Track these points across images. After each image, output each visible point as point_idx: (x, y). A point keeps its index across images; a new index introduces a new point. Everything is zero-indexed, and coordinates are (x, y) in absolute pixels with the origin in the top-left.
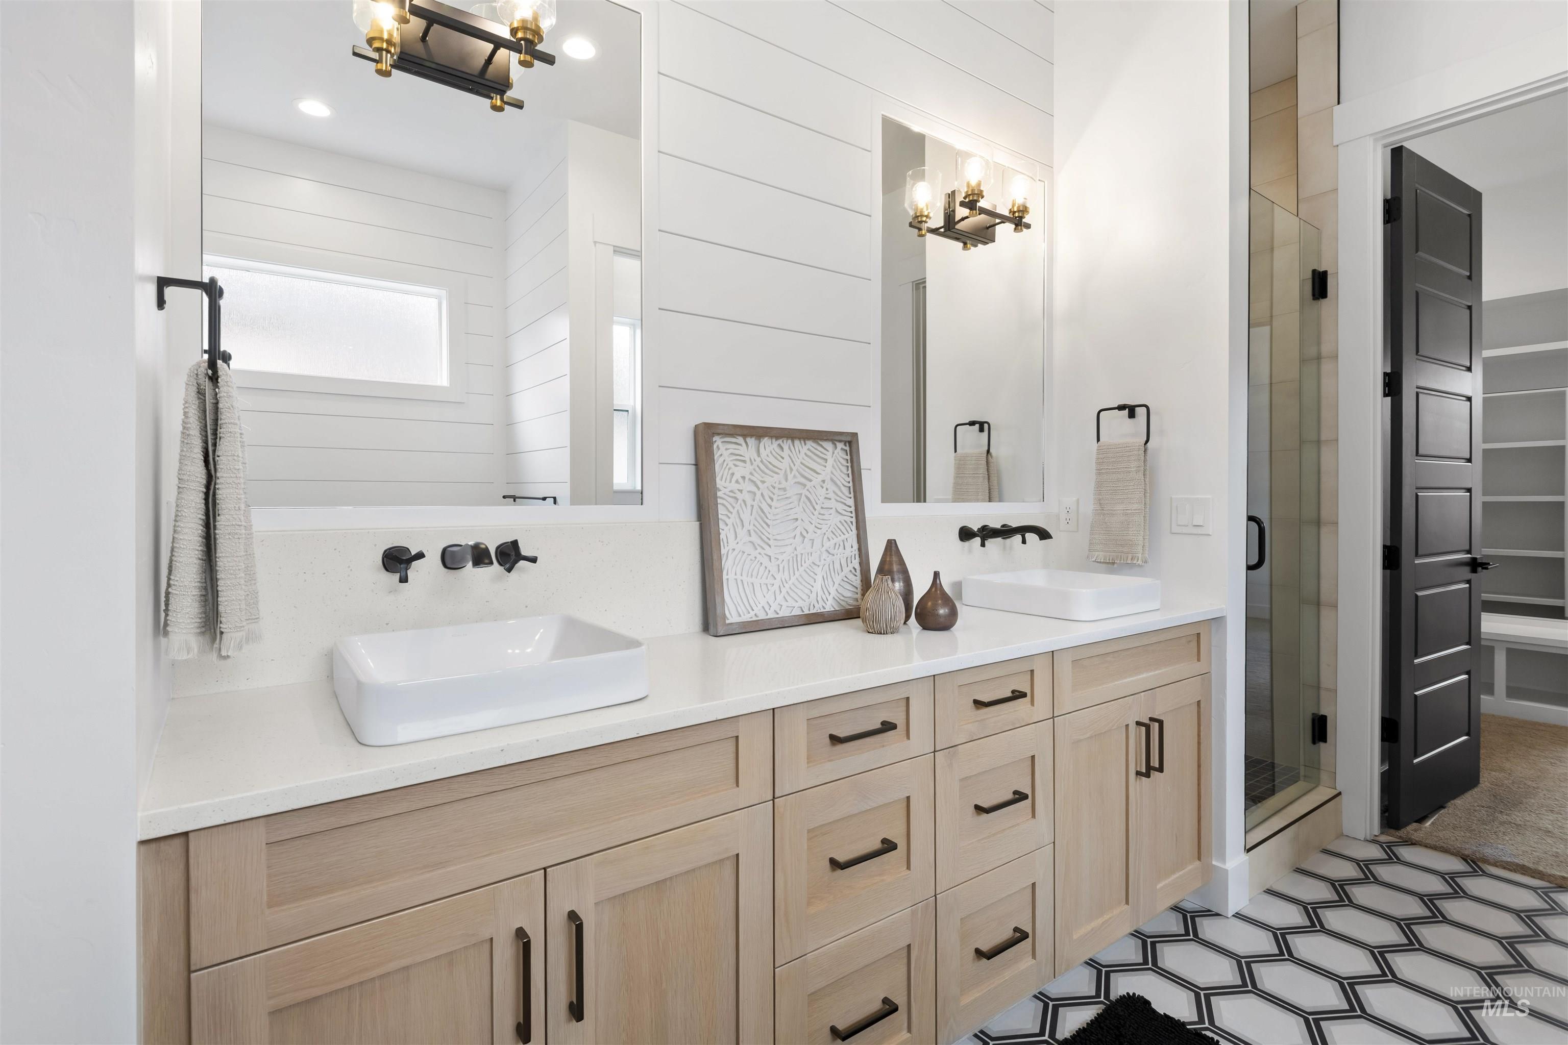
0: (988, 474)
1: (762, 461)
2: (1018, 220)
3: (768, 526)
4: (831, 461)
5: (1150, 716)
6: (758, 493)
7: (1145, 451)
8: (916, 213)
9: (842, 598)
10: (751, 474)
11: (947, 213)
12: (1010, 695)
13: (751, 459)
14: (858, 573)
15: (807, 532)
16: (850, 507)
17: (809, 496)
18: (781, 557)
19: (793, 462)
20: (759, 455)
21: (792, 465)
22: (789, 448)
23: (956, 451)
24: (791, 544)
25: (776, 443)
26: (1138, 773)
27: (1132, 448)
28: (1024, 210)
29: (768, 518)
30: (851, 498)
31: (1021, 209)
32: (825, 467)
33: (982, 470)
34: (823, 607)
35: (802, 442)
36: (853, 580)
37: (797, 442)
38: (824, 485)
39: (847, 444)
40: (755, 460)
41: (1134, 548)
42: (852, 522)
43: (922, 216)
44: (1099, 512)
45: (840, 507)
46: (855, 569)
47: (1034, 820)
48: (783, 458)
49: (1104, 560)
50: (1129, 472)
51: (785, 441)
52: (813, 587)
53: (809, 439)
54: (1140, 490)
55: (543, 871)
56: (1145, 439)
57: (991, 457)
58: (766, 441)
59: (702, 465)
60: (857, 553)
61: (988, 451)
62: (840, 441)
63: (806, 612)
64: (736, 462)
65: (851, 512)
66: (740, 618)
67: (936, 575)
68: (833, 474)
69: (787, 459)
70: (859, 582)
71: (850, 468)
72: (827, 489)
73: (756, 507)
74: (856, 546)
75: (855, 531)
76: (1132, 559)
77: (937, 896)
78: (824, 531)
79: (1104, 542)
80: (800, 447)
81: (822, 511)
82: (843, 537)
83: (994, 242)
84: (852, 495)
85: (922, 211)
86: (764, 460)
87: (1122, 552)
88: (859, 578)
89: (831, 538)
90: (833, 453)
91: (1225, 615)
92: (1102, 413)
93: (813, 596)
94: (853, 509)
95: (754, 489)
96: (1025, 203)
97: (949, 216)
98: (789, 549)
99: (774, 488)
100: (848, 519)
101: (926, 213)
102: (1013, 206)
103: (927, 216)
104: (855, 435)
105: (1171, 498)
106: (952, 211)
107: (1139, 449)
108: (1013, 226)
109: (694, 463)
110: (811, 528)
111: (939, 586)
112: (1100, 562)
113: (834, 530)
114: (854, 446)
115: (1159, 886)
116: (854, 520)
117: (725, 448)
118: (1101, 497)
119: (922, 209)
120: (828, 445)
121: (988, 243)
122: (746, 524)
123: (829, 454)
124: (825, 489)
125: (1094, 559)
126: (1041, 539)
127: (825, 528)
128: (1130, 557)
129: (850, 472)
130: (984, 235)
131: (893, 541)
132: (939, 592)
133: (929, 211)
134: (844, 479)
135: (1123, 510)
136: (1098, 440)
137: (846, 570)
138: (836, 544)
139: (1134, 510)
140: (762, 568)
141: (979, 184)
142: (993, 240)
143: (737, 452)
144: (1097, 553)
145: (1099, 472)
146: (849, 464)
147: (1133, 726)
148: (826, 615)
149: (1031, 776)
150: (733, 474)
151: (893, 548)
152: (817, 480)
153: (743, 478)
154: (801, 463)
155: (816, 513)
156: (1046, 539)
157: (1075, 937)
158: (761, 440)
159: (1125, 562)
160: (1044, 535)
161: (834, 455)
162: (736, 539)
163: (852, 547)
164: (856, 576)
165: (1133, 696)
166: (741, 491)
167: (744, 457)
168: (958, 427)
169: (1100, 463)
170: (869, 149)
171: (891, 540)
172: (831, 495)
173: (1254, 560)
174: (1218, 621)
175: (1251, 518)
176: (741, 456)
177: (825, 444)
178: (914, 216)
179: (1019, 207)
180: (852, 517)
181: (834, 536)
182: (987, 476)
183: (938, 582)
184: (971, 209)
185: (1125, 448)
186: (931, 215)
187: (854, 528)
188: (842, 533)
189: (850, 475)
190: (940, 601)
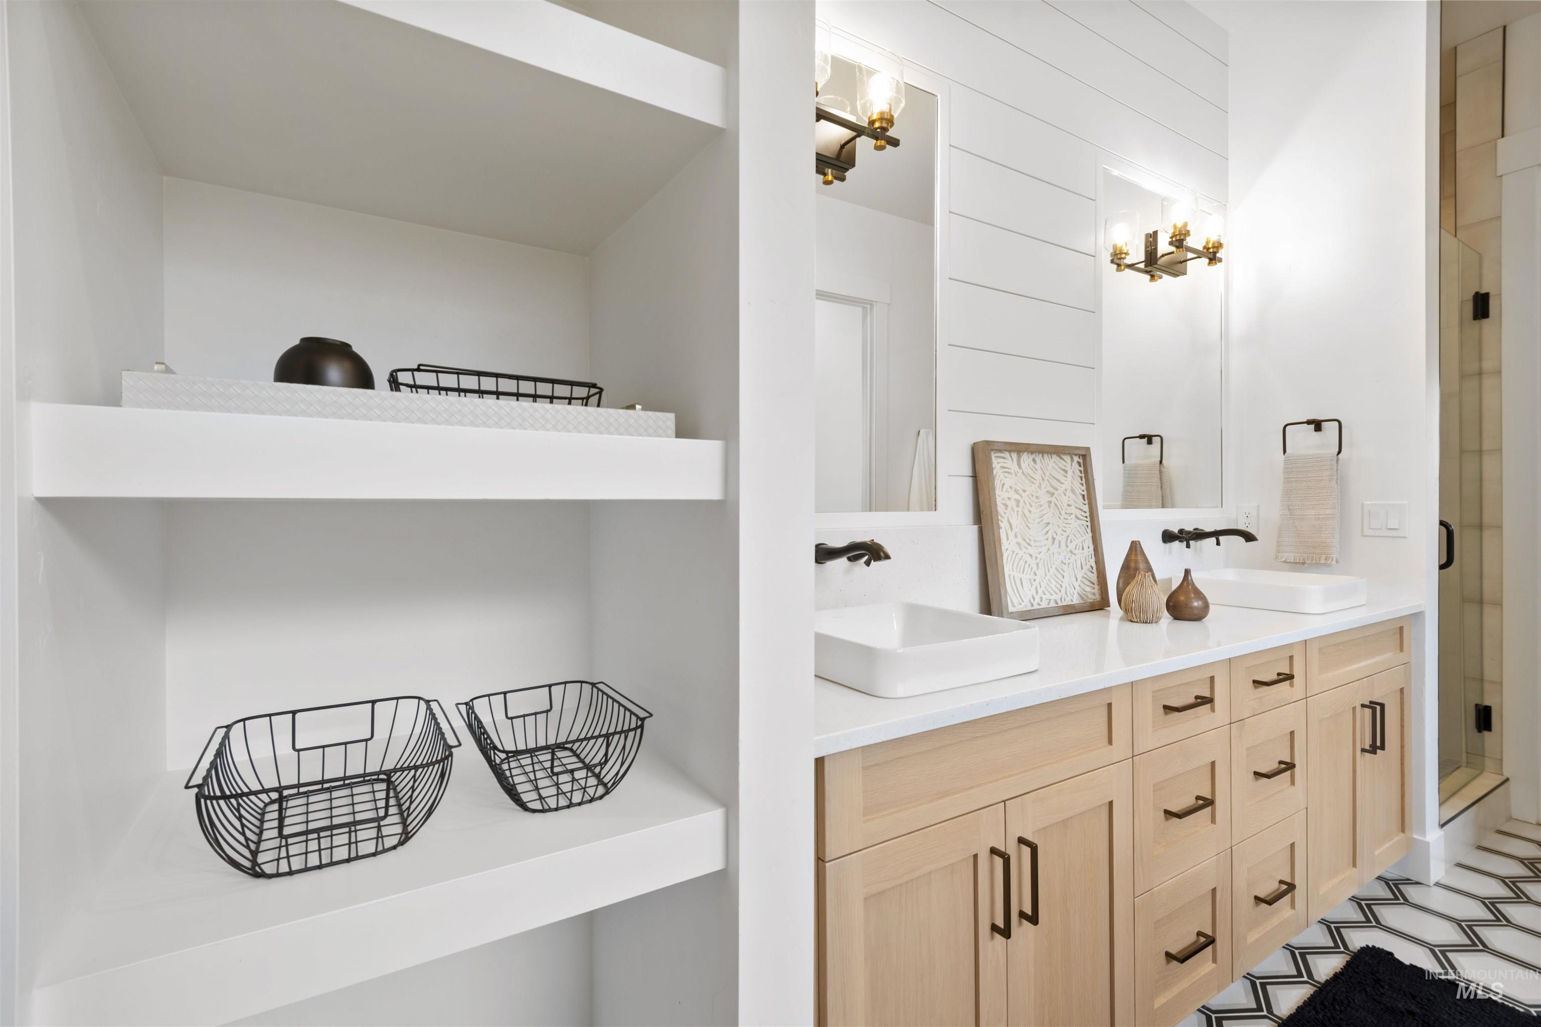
0: (1161, 483)
1: (1023, 473)
2: (1212, 254)
3: (1029, 528)
4: (1070, 473)
5: (1370, 700)
6: (1022, 501)
7: (1338, 460)
8: (1115, 251)
9: (1084, 592)
10: (1016, 484)
11: (1149, 250)
12: (1275, 677)
13: (1015, 471)
14: (1095, 570)
15: (1057, 535)
16: (1086, 512)
17: (1057, 503)
18: (1039, 556)
19: (1044, 474)
20: (1020, 467)
21: (1043, 475)
22: (1041, 462)
23: (1123, 462)
24: (1045, 545)
25: (1031, 457)
26: (1363, 750)
27: (1323, 458)
28: (1218, 246)
29: (1029, 523)
30: (1085, 504)
31: (1216, 245)
32: (1066, 477)
33: (1156, 480)
34: (1072, 600)
35: (1050, 456)
36: (1091, 576)
37: (1045, 456)
38: (1067, 494)
39: (1081, 457)
40: (1018, 472)
41: (1328, 549)
42: (1087, 526)
43: (1121, 253)
44: (1288, 516)
45: (1079, 513)
46: (1092, 568)
47: (1293, 788)
48: (1037, 470)
49: (1294, 560)
50: (1321, 480)
51: (1037, 455)
52: (1062, 582)
53: (1054, 453)
54: (1334, 497)
55: (1003, 803)
56: (1338, 450)
57: (1163, 467)
58: (1025, 456)
59: (981, 476)
60: (1093, 552)
61: (1161, 462)
62: (1076, 455)
63: (1060, 604)
64: (1005, 474)
65: (1086, 517)
66: (1014, 608)
67: (1187, 572)
68: (1073, 484)
69: (1040, 471)
70: (1095, 578)
71: (1083, 479)
72: (1069, 498)
73: (1020, 512)
74: (1092, 547)
75: (1090, 534)
76: (1326, 559)
77: (1233, 848)
78: (1068, 533)
79: (1293, 544)
80: (1049, 461)
81: (1066, 517)
82: (1082, 539)
83: (1186, 274)
84: (1086, 502)
85: (1121, 250)
86: (1024, 472)
87: (1314, 553)
88: (1095, 575)
89: (1073, 540)
90: (1072, 465)
91: (1423, 610)
92: (1288, 428)
93: (1063, 590)
94: (1088, 514)
95: (1018, 497)
96: (1219, 239)
97: (1151, 253)
98: (1044, 549)
99: (1032, 496)
100: (1085, 523)
101: (1125, 251)
102: (1207, 243)
103: (1126, 254)
104: (1088, 449)
105: (1363, 504)
106: (1154, 249)
107: (1332, 459)
108: (1207, 261)
109: (971, 475)
110: (1059, 531)
111: (1190, 582)
112: (1291, 563)
113: (1075, 533)
114: (1088, 459)
115: (1377, 853)
116: (1089, 524)
117: (997, 462)
118: (1290, 503)
119: (1121, 247)
120: (1067, 458)
121: (1178, 276)
122: (1014, 527)
123: (1069, 465)
124: (1067, 497)
125: (1284, 560)
126: (1246, 541)
127: (1068, 531)
128: (1323, 557)
129: (1084, 481)
130: (1176, 268)
131: (1138, 543)
132: (1190, 587)
133: (1128, 248)
134: (1080, 489)
135: (1315, 515)
136: (1285, 451)
137: (1086, 568)
138: (1077, 545)
139: (1327, 514)
140: (1027, 565)
141: (1186, 225)
142: (1184, 273)
143: (1005, 465)
144: (1287, 554)
145: (1287, 480)
146: (1083, 475)
147: (1359, 708)
148: (1077, 607)
149: (1289, 749)
150: (1003, 484)
151: (1138, 549)
152: (1061, 490)
153: (1011, 488)
154: (1050, 474)
155: (1062, 517)
156: (1253, 541)
157: (1321, 892)
158: (1021, 454)
159: (1314, 562)
160: (1249, 537)
161: (1072, 467)
162: (1008, 540)
163: (1089, 548)
164: (1093, 573)
165: (1358, 682)
166: (1009, 499)
167: (1010, 469)
168: (1126, 440)
169: (1288, 472)
170: (1094, 199)
171: (1136, 542)
172: (1071, 503)
173: (1444, 560)
174: (1417, 617)
175: (1442, 523)
176: (1008, 468)
177: (1065, 457)
178: (1113, 254)
179: (1213, 244)
180: (1087, 521)
181: (1075, 539)
182: (1160, 484)
183: (1190, 578)
184: (1177, 247)
185: (1317, 459)
186: (1129, 252)
187: (1089, 530)
188: (1081, 535)
189: (1084, 484)
190: (1192, 595)
